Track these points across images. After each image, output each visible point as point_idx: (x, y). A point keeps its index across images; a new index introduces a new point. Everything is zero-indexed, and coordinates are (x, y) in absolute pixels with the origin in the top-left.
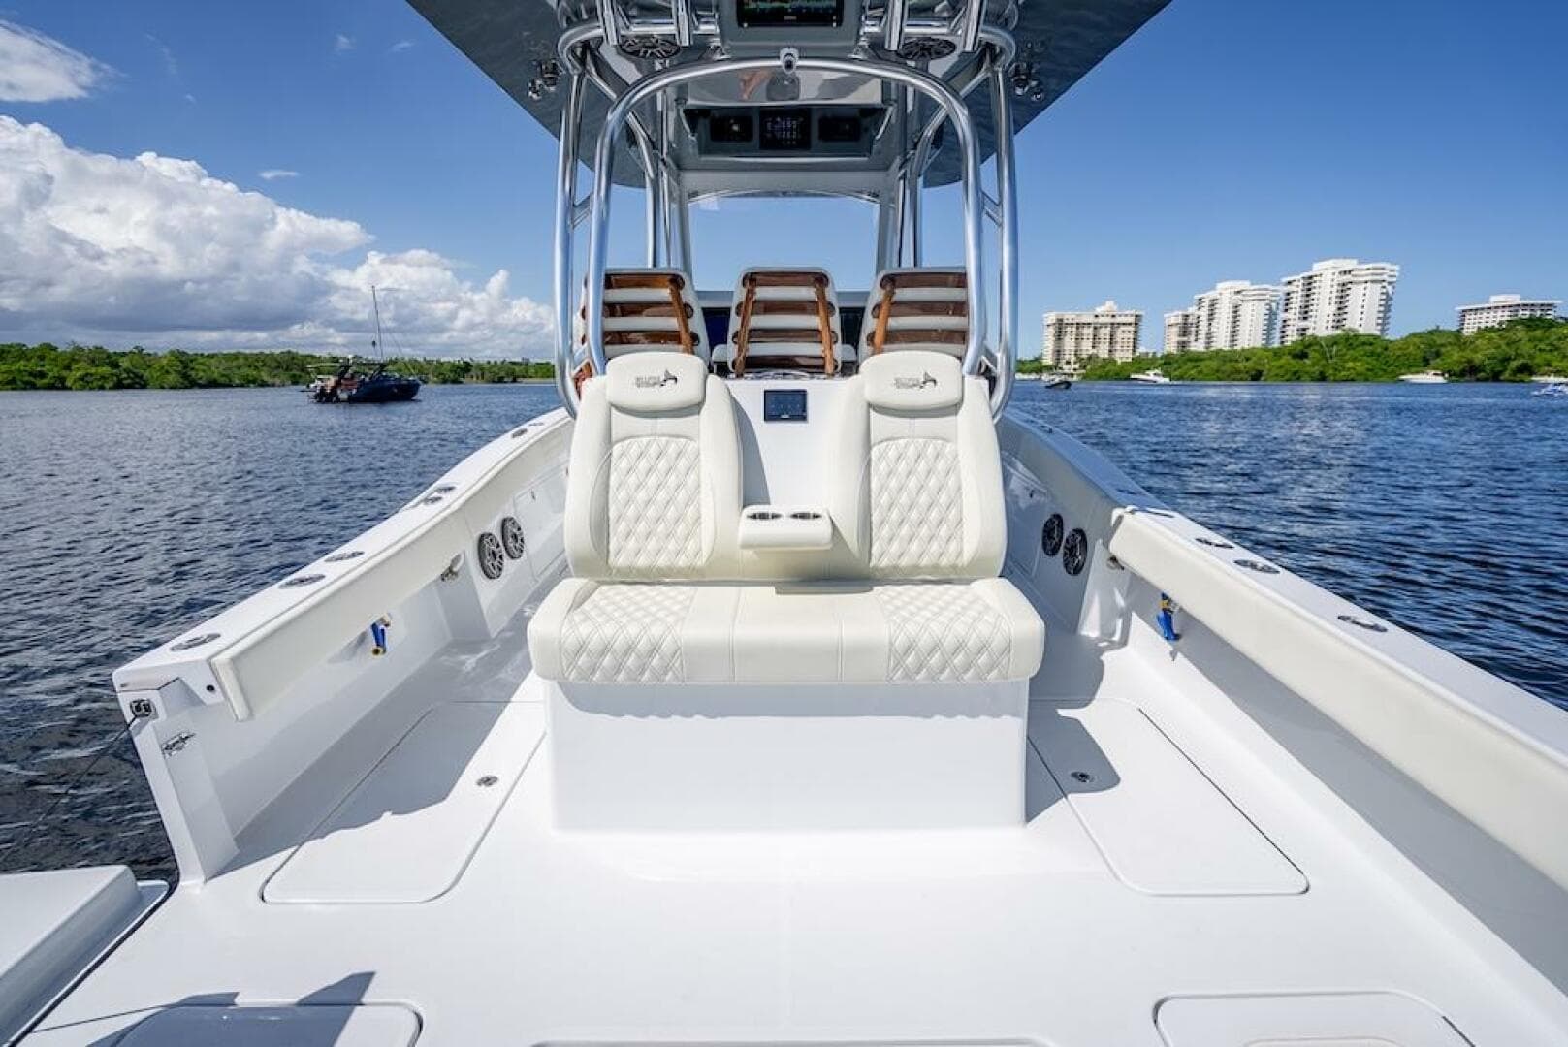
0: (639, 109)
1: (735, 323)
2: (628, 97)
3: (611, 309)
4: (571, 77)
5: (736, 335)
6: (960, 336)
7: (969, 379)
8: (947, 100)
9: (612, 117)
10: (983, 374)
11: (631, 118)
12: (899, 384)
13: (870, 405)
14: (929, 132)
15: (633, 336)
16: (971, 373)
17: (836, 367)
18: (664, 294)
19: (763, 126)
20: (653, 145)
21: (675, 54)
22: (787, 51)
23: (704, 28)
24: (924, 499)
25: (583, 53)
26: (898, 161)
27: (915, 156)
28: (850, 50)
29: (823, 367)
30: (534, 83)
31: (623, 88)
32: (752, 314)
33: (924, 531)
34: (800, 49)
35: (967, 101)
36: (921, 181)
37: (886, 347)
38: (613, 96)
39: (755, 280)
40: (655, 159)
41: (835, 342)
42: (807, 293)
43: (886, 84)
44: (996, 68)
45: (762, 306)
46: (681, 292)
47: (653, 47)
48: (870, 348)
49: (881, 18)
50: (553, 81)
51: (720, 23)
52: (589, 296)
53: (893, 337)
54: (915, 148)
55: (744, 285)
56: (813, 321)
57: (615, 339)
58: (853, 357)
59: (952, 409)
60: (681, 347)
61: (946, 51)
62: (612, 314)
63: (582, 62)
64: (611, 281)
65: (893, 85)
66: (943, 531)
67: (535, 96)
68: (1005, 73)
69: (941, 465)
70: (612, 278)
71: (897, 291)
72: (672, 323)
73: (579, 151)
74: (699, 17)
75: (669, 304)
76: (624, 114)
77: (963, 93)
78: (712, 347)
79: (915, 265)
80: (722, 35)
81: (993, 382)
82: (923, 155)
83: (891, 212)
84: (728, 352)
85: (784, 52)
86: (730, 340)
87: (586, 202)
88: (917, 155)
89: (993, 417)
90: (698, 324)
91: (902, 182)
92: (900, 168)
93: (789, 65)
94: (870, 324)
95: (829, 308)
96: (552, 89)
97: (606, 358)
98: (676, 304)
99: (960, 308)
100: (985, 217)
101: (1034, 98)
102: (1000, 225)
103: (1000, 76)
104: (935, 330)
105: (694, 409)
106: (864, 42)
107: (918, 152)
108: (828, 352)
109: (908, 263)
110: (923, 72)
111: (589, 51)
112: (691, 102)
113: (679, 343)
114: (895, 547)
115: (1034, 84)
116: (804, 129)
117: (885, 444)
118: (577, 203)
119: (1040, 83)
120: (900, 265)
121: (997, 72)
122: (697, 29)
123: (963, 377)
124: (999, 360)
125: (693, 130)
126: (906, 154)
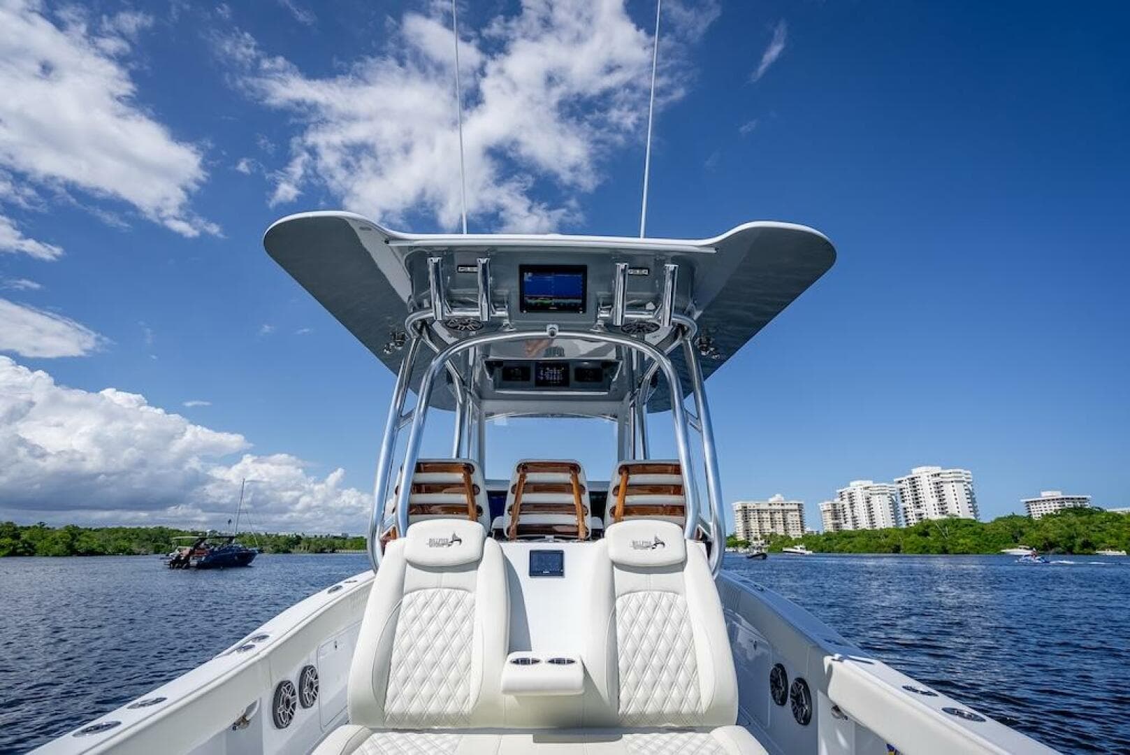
0: (454, 359)
1: (510, 500)
2: (447, 351)
3: (417, 488)
4: (411, 340)
5: (510, 509)
6: (679, 510)
7: (690, 543)
8: (657, 356)
9: (435, 363)
10: (701, 540)
11: (448, 363)
12: (635, 545)
13: (613, 563)
14: (648, 377)
15: (433, 508)
16: (691, 538)
17: (587, 533)
18: (459, 477)
19: (537, 373)
20: (463, 383)
21: (481, 328)
22: (551, 326)
23: (499, 314)
24: (662, 646)
25: (422, 327)
26: (628, 395)
27: (640, 392)
28: (591, 326)
29: (577, 533)
30: (388, 344)
31: (444, 346)
32: (523, 492)
33: (665, 677)
34: (560, 325)
35: (670, 356)
36: (645, 407)
37: (624, 518)
38: (437, 350)
39: (526, 468)
40: (464, 392)
41: (586, 515)
42: (564, 477)
43: (619, 347)
44: (686, 339)
45: (532, 486)
46: (472, 476)
47: (467, 324)
48: (613, 519)
49: (610, 309)
50: (401, 344)
51: (509, 311)
52: (402, 479)
53: (629, 511)
54: (639, 386)
55: (518, 471)
56: (570, 498)
57: (418, 511)
58: (599, 526)
59: (679, 566)
60: (468, 517)
61: (653, 329)
62: (419, 491)
63: (420, 332)
64: (420, 467)
65: (623, 347)
66: (682, 677)
67: (388, 352)
68: (693, 341)
69: (674, 615)
70: (422, 466)
71: (630, 476)
72: (463, 498)
73: (410, 383)
74: (495, 307)
75: (461, 485)
76: (443, 361)
77: (667, 352)
78: (492, 519)
79: (645, 458)
80: (510, 318)
81: (709, 546)
82: (646, 392)
83: (626, 427)
84: (505, 521)
85: (548, 328)
86: (506, 511)
87: (410, 415)
88: (641, 392)
89: (713, 574)
90: (482, 500)
91: (632, 409)
92: (631, 400)
93: (552, 334)
94: (612, 501)
95: (581, 489)
96: (400, 348)
97: (408, 524)
98: (466, 486)
99: (678, 489)
100: (689, 426)
101: (713, 357)
102: (701, 432)
103: (689, 343)
104: (662, 506)
105: (472, 565)
106: (600, 322)
107: (641, 389)
108: (580, 522)
109: (640, 457)
110: (642, 341)
111: (426, 325)
112: (491, 357)
113: (468, 513)
114: (640, 694)
115: (712, 349)
116: (566, 374)
117: (627, 596)
118: (403, 414)
119: (716, 349)
120: (634, 458)
121: (687, 341)
122: (494, 313)
123: (685, 540)
124: (712, 528)
125: (491, 374)
126: (633, 390)
